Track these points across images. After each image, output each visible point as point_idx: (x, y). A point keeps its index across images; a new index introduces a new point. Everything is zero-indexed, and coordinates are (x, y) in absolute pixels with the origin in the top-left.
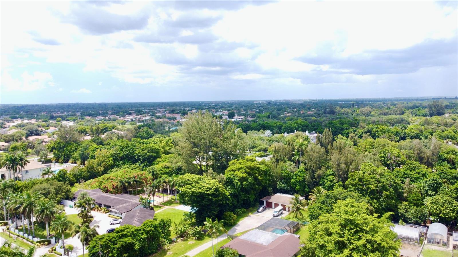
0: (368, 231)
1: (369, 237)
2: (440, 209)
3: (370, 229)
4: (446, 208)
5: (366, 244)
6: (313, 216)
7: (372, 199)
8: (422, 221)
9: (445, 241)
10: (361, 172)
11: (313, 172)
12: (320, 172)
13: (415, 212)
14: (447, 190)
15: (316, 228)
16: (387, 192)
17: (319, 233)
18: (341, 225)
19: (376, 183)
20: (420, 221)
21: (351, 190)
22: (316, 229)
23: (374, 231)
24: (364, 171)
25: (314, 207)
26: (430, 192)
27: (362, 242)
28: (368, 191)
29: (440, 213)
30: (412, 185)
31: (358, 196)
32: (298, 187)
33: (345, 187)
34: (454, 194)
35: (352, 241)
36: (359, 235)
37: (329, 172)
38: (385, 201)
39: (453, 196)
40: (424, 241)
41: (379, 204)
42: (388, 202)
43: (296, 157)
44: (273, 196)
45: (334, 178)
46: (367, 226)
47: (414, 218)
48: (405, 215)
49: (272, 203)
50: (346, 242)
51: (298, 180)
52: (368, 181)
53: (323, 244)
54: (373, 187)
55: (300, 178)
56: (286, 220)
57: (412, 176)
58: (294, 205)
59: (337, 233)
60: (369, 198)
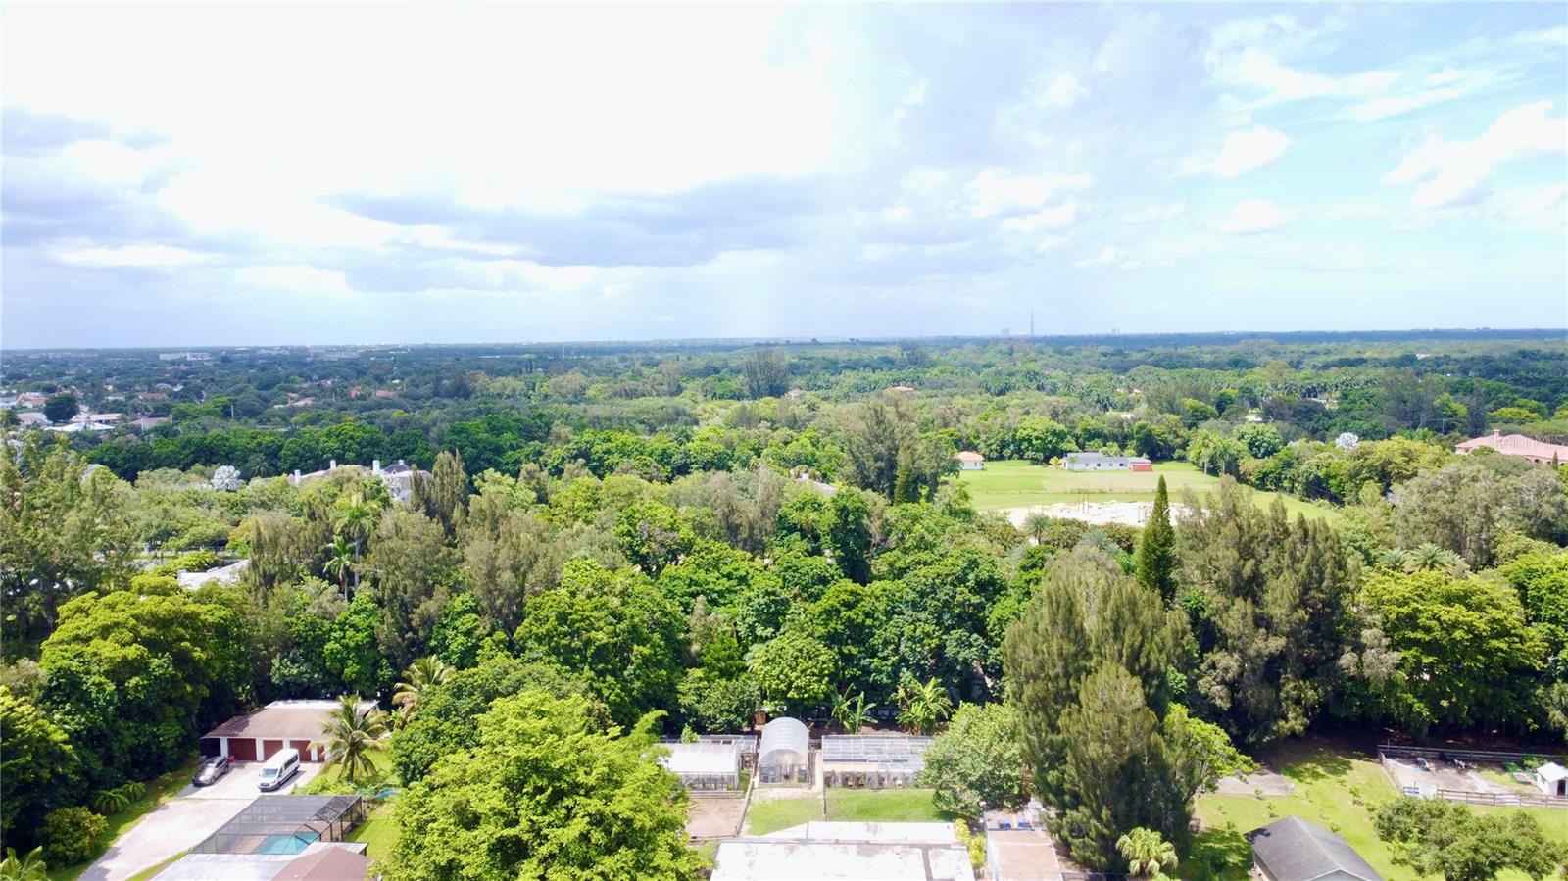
0: (593, 788)
1: (595, 805)
2: (787, 676)
3: (597, 779)
4: (803, 672)
5: (589, 832)
6: (411, 767)
7: (601, 674)
8: (743, 720)
9: (803, 768)
10: (563, 591)
11: (406, 608)
12: (429, 606)
13: (724, 697)
14: (802, 616)
15: (424, 810)
16: (644, 645)
17: (435, 825)
18: (507, 782)
19: (611, 624)
20: (739, 720)
21: (535, 655)
22: (425, 813)
23: (612, 780)
24: (574, 589)
25: (412, 735)
26: (760, 631)
27: (579, 825)
28: (589, 653)
29: (789, 687)
30: (713, 614)
31: (558, 673)
32: (351, 670)
33: (514, 648)
34: (821, 628)
35: (545, 831)
36: (567, 807)
37: (458, 602)
38: (638, 678)
39: (817, 634)
40: (751, 780)
41: (622, 690)
42: (648, 677)
43: (340, 561)
44: (256, 716)
45: (476, 620)
46: (588, 770)
47: (722, 715)
48: (696, 711)
49: (252, 742)
50: (526, 837)
51: (352, 644)
52: (587, 618)
53: (450, 862)
54: (601, 637)
55: (360, 636)
56: (313, 797)
57: (712, 586)
58: (342, 736)
59: (495, 814)
60: (592, 674)
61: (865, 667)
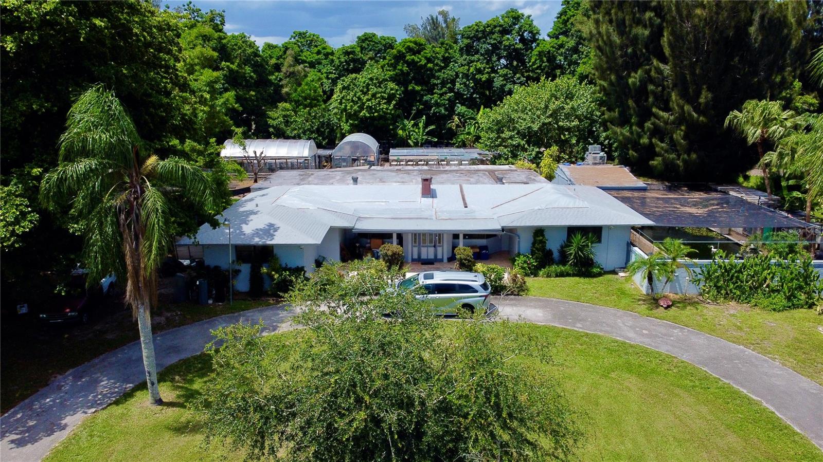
61: (426, 101)
